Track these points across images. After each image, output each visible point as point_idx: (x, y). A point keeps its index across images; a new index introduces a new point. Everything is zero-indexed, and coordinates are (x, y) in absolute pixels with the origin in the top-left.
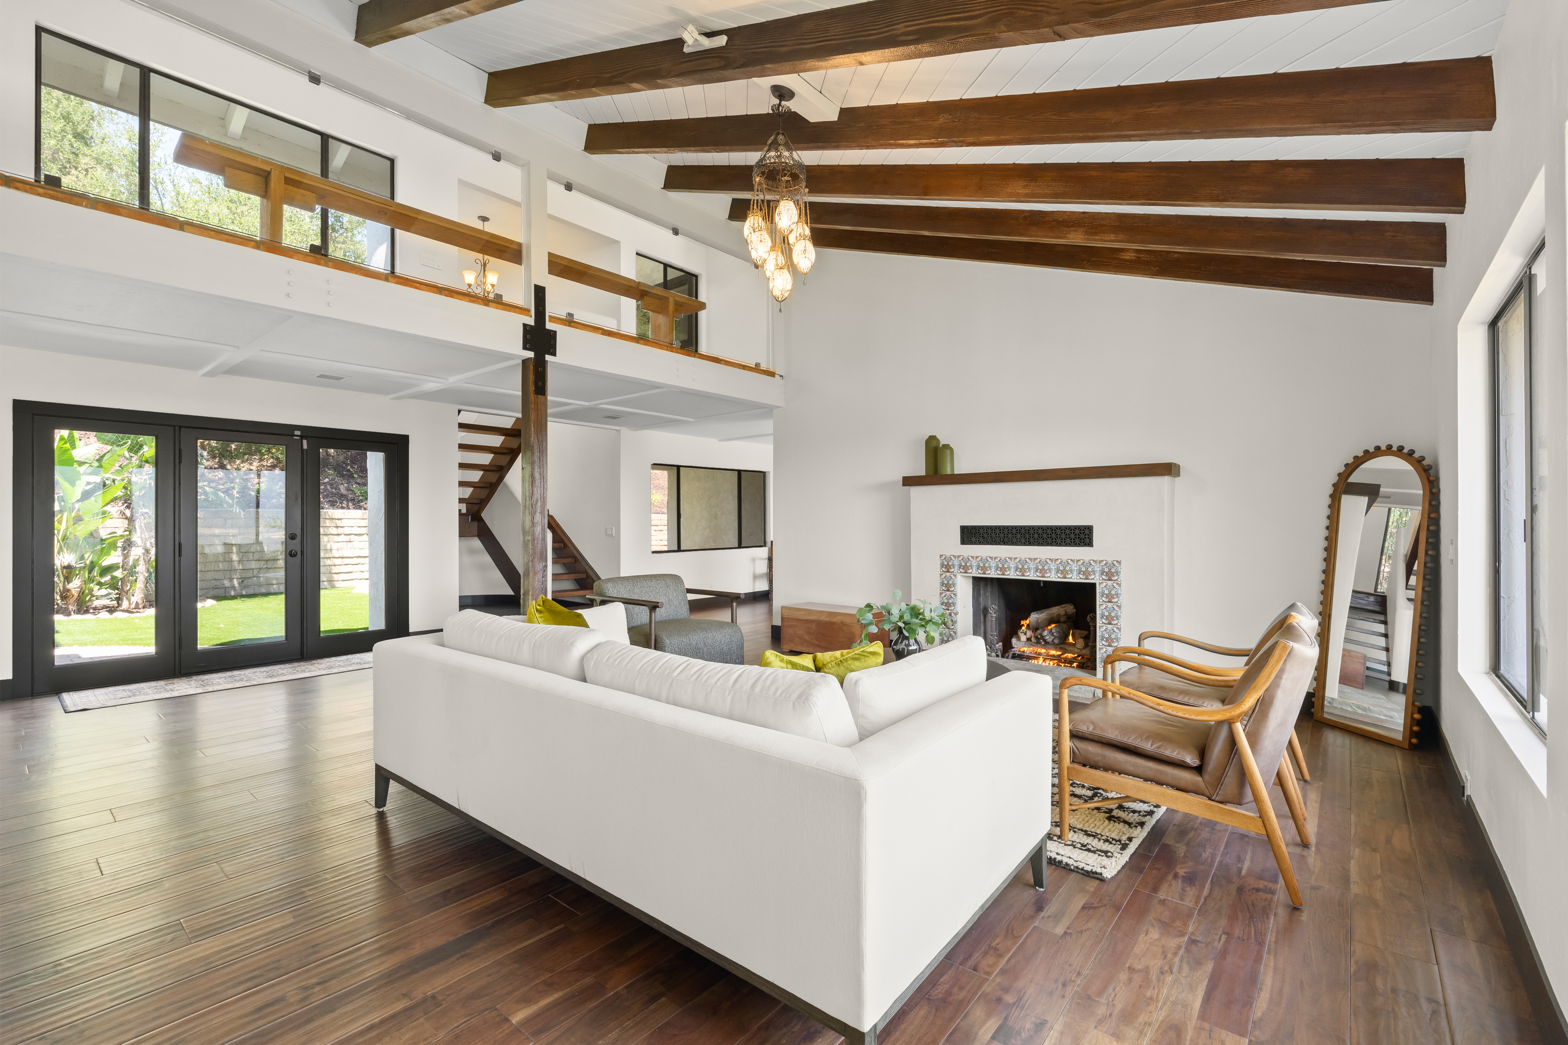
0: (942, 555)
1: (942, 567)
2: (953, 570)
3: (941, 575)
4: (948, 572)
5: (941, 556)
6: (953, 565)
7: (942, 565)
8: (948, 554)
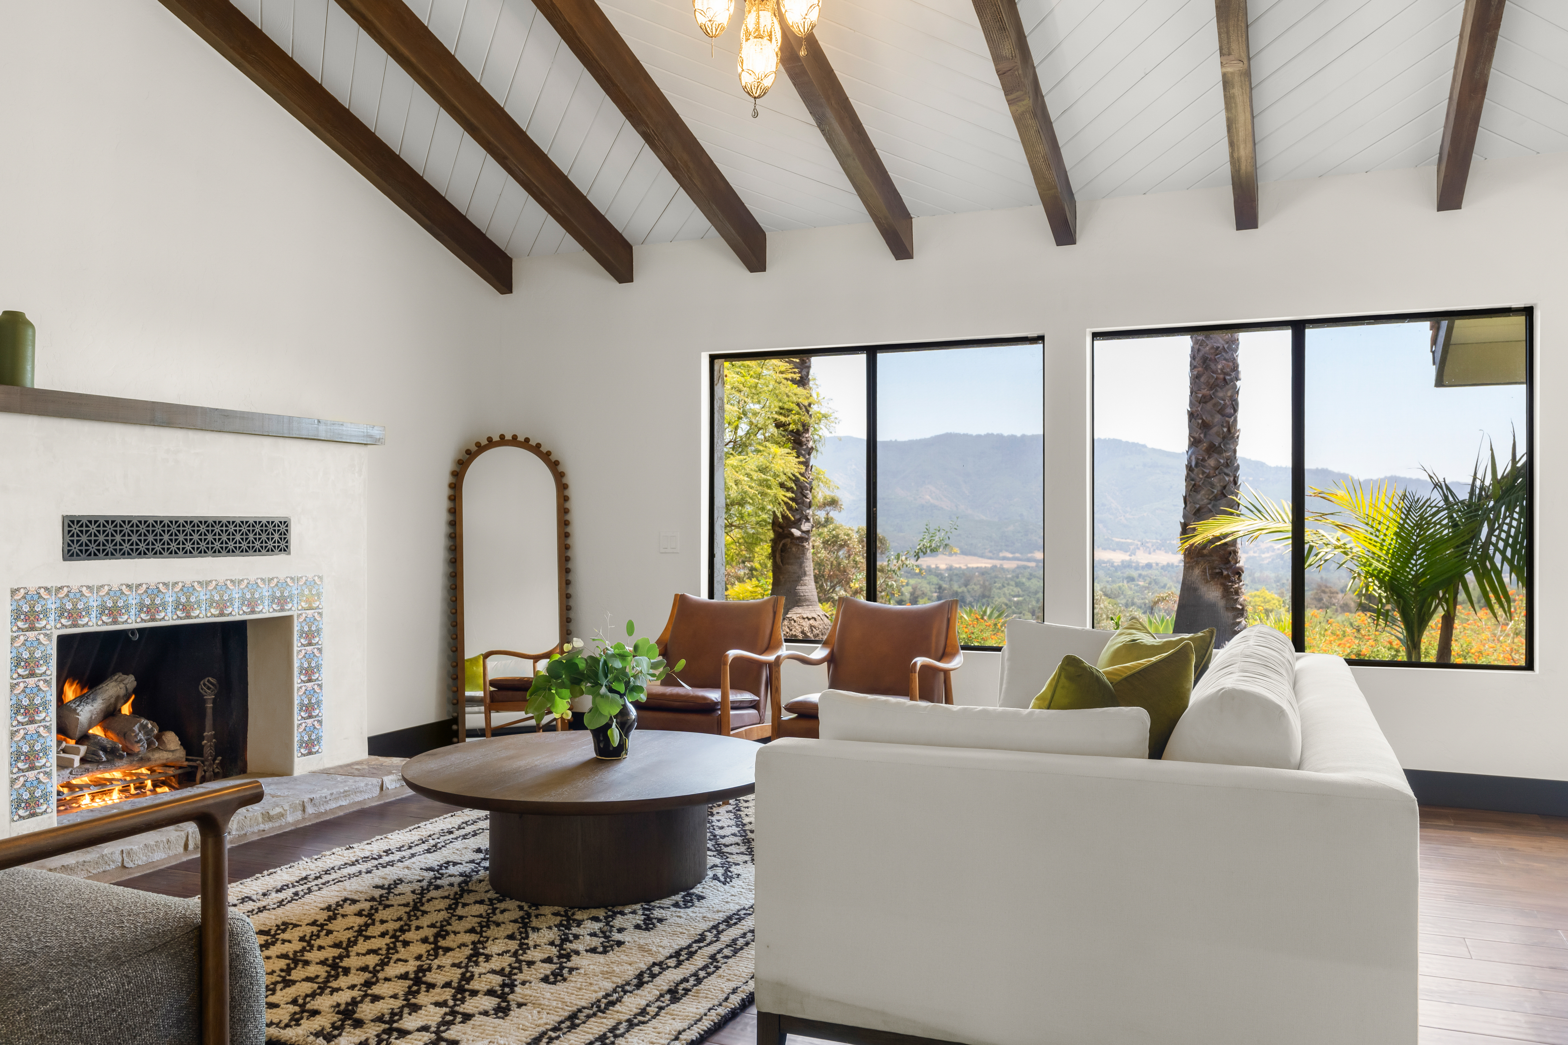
0: (18, 590)
1: (17, 618)
2: (43, 623)
3: (13, 639)
4: (32, 628)
5: (14, 592)
6: (45, 612)
7: (17, 614)
8: (32, 584)
